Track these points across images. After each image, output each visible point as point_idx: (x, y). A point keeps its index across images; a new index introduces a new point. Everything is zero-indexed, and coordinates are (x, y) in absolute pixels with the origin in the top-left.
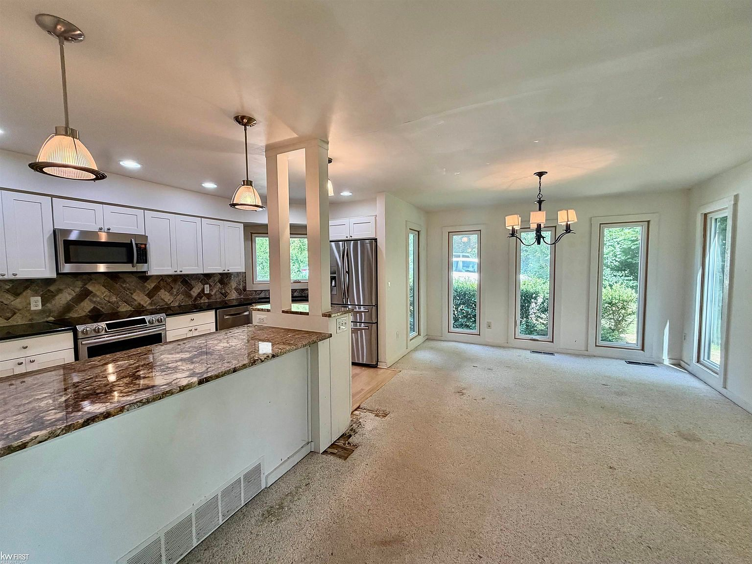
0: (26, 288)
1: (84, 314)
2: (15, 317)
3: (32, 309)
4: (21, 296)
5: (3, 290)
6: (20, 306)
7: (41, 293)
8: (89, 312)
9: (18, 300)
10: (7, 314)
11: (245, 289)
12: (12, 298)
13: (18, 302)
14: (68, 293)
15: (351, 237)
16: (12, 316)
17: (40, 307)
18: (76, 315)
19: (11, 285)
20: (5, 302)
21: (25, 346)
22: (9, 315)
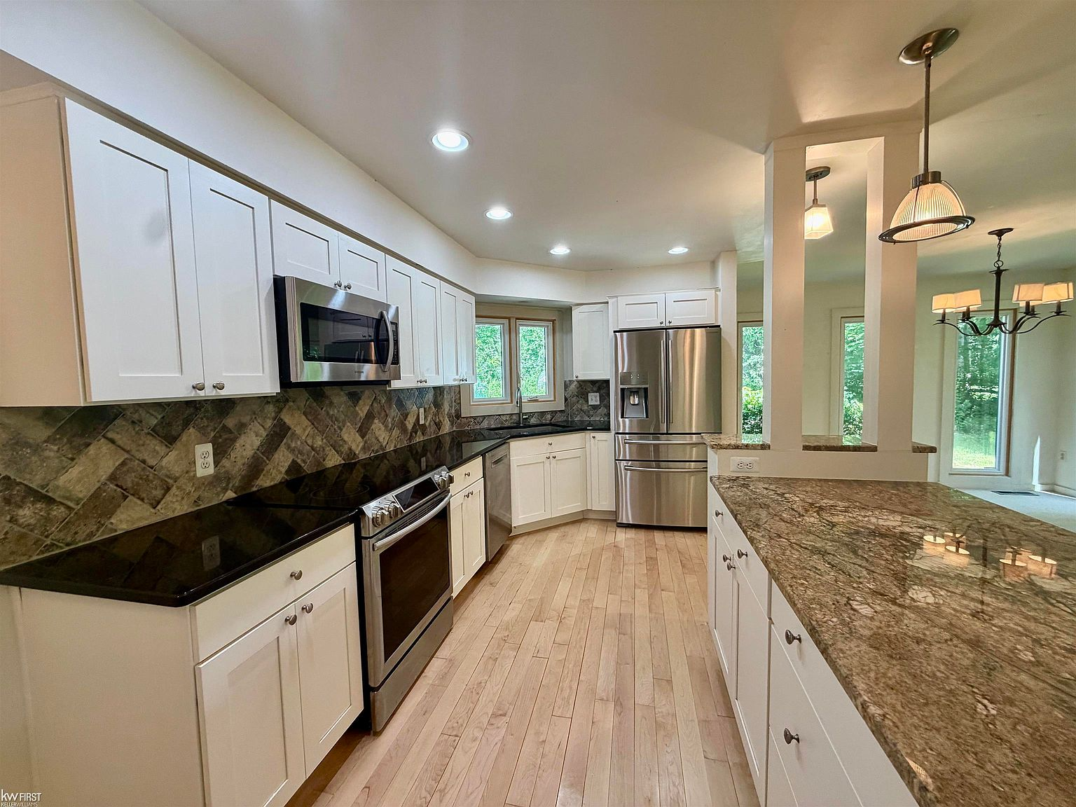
0: (186, 424)
1: (278, 479)
2: (168, 498)
3: (199, 475)
4: (178, 443)
5: (146, 431)
6: (177, 470)
7: (212, 434)
8: (287, 472)
9: (173, 455)
10: (154, 492)
11: (458, 416)
12: (161, 449)
13: (170, 460)
14: (255, 432)
15: (670, 323)
16: (164, 496)
17: (211, 470)
18: (268, 484)
19: (160, 417)
20: (152, 462)
21: (297, 571)
22: (158, 493)
